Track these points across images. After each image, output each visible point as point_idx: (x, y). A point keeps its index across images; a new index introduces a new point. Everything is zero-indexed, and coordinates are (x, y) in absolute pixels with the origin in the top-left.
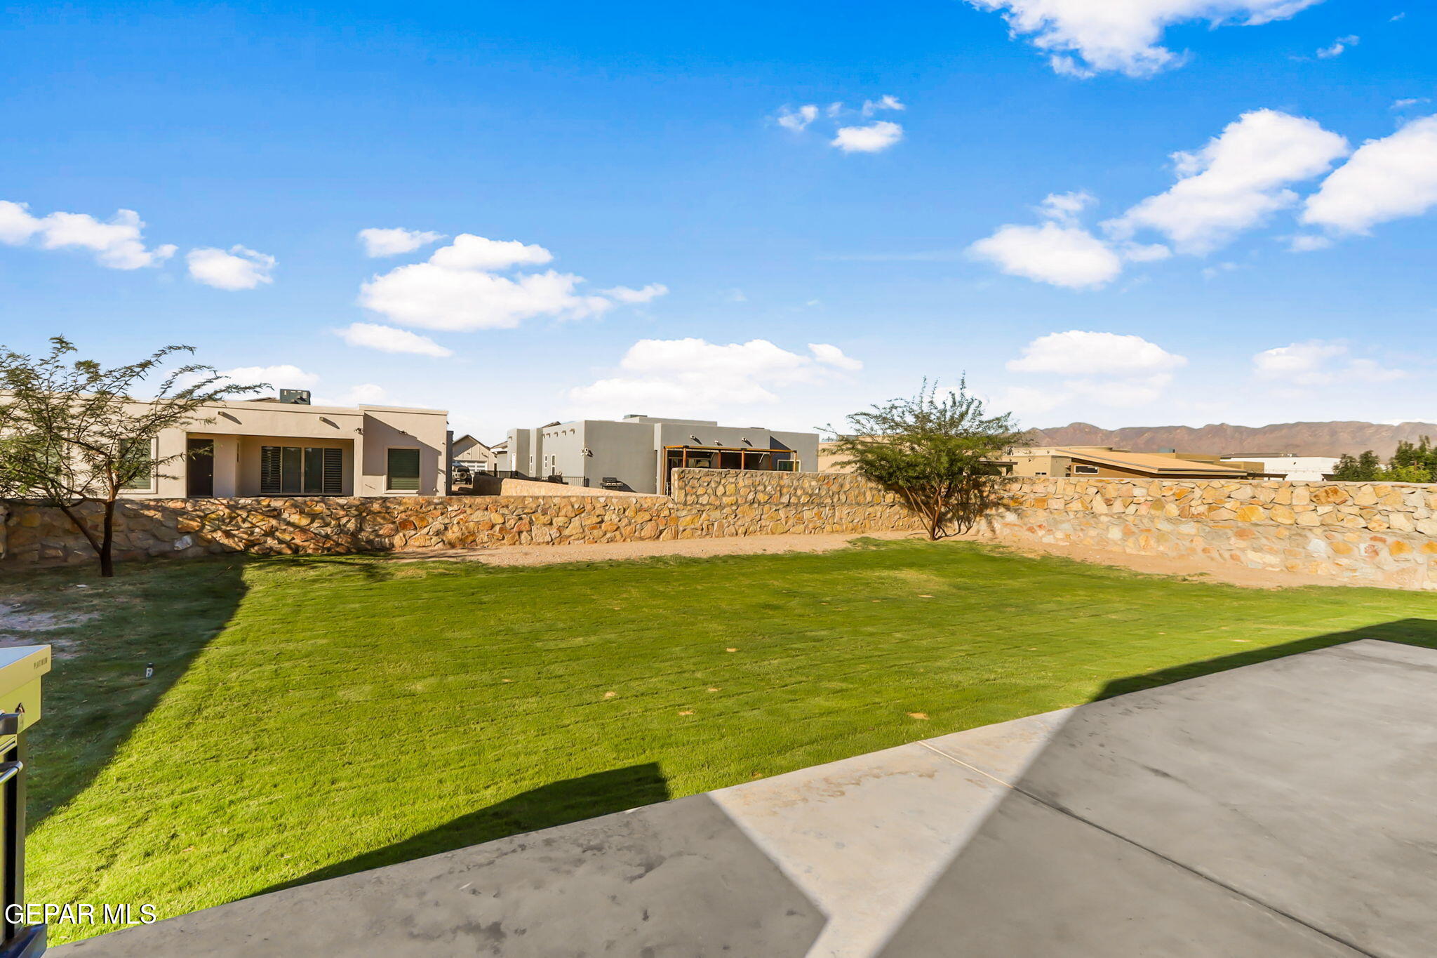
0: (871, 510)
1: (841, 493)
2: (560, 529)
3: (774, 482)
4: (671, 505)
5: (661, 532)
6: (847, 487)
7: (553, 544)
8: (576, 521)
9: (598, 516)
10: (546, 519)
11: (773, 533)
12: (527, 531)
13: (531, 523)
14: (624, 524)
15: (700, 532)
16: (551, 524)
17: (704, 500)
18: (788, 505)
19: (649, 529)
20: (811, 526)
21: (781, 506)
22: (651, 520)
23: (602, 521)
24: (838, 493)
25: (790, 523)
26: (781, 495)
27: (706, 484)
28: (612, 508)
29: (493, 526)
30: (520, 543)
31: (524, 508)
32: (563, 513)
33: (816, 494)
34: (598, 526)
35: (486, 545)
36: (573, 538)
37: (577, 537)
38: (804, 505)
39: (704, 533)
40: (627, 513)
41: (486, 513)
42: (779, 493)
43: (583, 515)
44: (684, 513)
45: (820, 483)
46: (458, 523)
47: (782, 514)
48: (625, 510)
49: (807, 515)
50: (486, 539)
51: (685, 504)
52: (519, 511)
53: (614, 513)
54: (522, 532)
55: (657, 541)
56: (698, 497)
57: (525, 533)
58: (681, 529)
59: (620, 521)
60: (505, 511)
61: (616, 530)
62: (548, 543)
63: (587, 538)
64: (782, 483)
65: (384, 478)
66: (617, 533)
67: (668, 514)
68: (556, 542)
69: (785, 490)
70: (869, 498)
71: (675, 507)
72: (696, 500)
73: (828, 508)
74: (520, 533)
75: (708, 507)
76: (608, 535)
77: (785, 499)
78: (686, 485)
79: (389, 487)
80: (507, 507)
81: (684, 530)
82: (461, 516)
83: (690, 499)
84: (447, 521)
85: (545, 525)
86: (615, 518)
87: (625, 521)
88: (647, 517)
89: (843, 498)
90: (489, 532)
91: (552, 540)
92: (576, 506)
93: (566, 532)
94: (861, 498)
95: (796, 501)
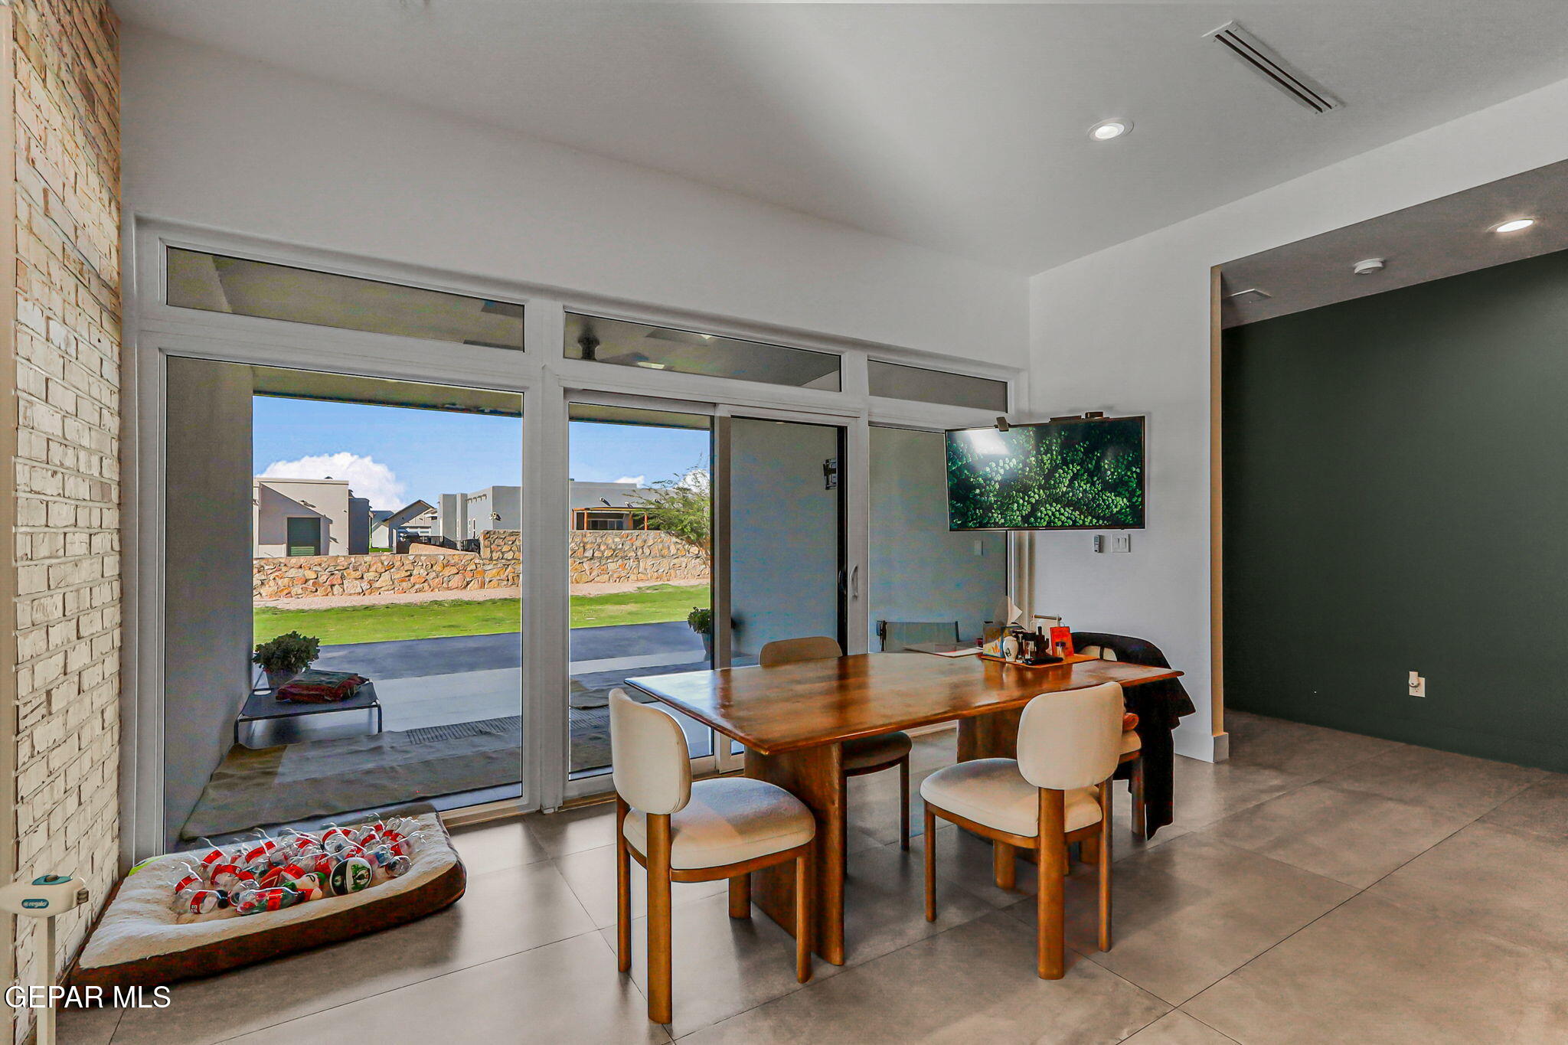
0: (676, 561)
1: (645, 547)
2: (370, 582)
3: (578, 540)
4: (477, 561)
5: (468, 583)
6: (650, 542)
7: (364, 594)
8: (386, 576)
9: (406, 571)
10: (358, 574)
11: (578, 583)
12: (339, 585)
13: (343, 577)
14: (432, 577)
15: (506, 582)
16: (362, 578)
17: (509, 556)
18: (593, 558)
19: (456, 581)
20: (615, 576)
21: (586, 560)
22: (458, 573)
23: (411, 575)
24: (642, 547)
25: (595, 573)
26: (585, 550)
27: (511, 543)
28: (420, 564)
29: (306, 581)
30: (333, 594)
31: (335, 566)
32: (373, 569)
33: (619, 549)
34: (407, 579)
35: (300, 596)
36: (383, 589)
37: (386, 588)
38: (607, 558)
39: (510, 583)
40: (434, 568)
41: (300, 570)
42: (582, 549)
43: (392, 570)
44: (489, 567)
45: (623, 540)
46: (274, 579)
47: (586, 566)
48: (432, 566)
49: (612, 566)
50: (300, 591)
51: (491, 559)
52: (331, 568)
53: (422, 568)
54: (334, 585)
55: (463, 591)
56: (503, 553)
57: (337, 586)
58: (487, 580)
59: (427, 574)
60: (318, 568)
61: (424, 582)
62: (359, 594)
63: (396, 589)
64: (585, 540)
65: (284, 546)
66: (426, 584)
67: (475, 567)
68: (366, 593)
69: (588, 546)
70: (673, 551)
71: (481, 562)
72: (501, 556)
73: (632, 560)
74: (332, 586)
75: (513, 561)
76: (417, 587)
77: (589, 554)
78: (491, 544)
79: (289, 554)
80: (320, 565)
81: (490, 581)
82: (277, 574)
83: (495, 555)
84: (263, 578)
85: (356, 579)
86: (423, 572)
87: (432, 575)
88: (456, 571)
89: (647, 551)
90: (304, 585)
91: (363, 591)
92: (386, 563)
93: (377, 585)
94: (665, 552)
95: (600, 555)
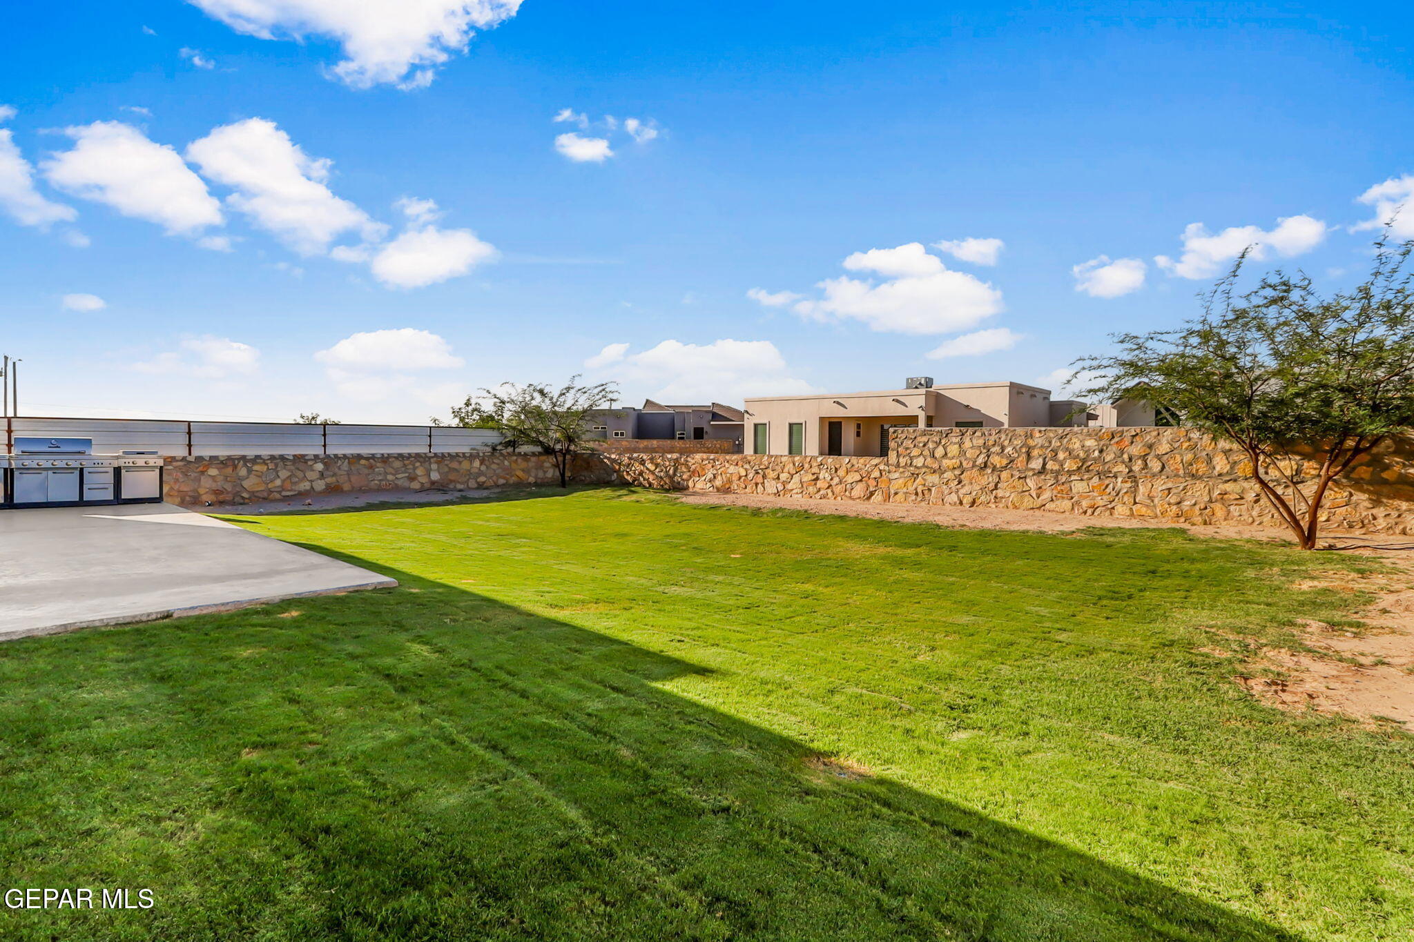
0: (1229, 487)
1: (1150, 457)
2: (784, 484)
3: (1018, 442)
4: (882, 467)
5: (872, 494)
6: (1164, 448)
7: (779, 496)
8: (796, 478)
9: (813, 474)
11: (1016, 507)
13: (764, 477)
14: (835, 483)
15: (914, 497)
17: (919, 462)
18: (1043, 471)
19: (859, 490)
20: (1085, 504)
21: (1031, 473)
22: (861, 481)
23: (817, 479)
24: (1144, 458)
25: (1046, 495)
26: (1029, 457)
27: (921, 445)
30: (757, 493)
31: (759, 465)
32: (786, 470)
33: (1095, 459)
34: (814, 483)
36: (794, 492)
37: (796, 491)
38: (1070, 473)
39: (919, 499)
40: (838, 472)
42: (1024, 456)
43: (802, 472)
44: (896, 475)
45: (1102, 443)
47: (1031, 483)
48: (836, 470)
49: (1079, 487)
51: (898, 465)
52: (756, 467)
53: (826, 472)
55: (866, 502)
56: (911, 458)
58: (892, 492)
59: (832, 479)
60: (747, 466)
61: (829, 487)
62: (776, 495)
63: (804, 493)
64: (1031, 442)
66: (829, 491)
67: (879, 475)
68: (781, 494)
69: (1035, 453)
70: (1221, 464)
71: (887, 468)
72: (909, 462)
73: (1120, 480)
74: (757, 484)
75: (924, 470)
76: (821, 492)
77: (1036, 464)
78: (898, 446)
81: (896, 494)
83: (903, 461)
86: (828, 476)
87: (836, 480)
88: (859, 478)
89: (1155, 466)
91: (778, 492)
92: (797, 464)
93: (789, 487)
94: (1202, 468)
95: (1056, 467)
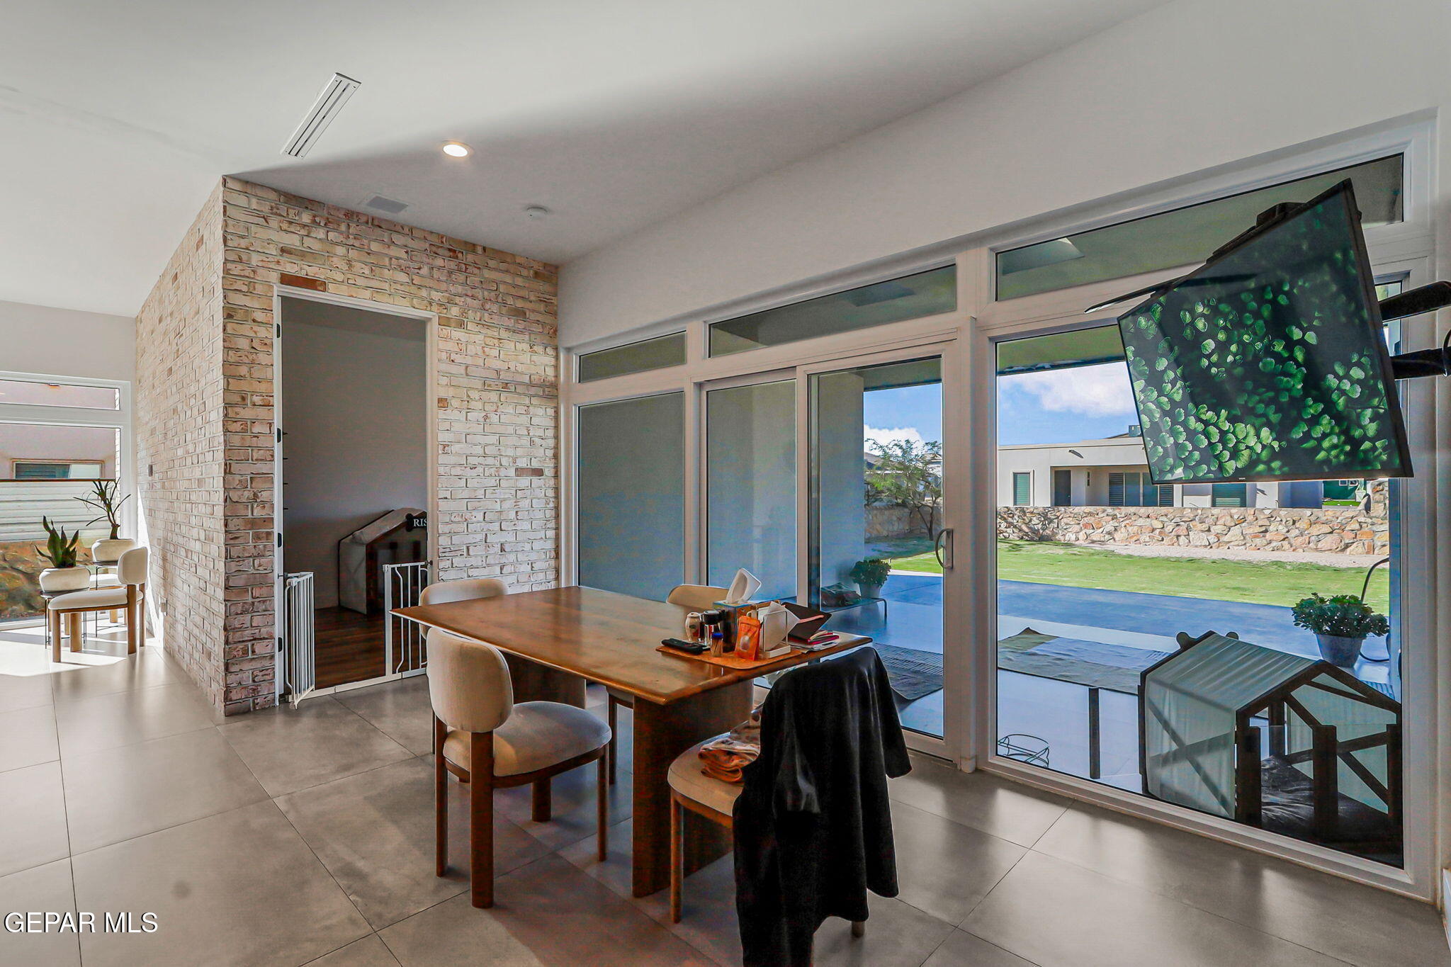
2: (1217, 535)
4: (1362, 519)
5: (1347, 546)
7: (1211, 547)
8: (1236, 530)
9: (1260, 526)
10: (1205, 526)
12: (1185, 536)
13: (1188, 529)
14: (1293, 535)
16: (1209, 530)
19: (1328, 542)
22: (1331, 533)
23: (1266, 531)
28: (1278, 519)
29: (1153, 530)
30: (1179, 545)
31: (1181, 517)
32: (1221, 521)
34: (1261, 535)
35: (1148, 544)
36: (1232, 544)
37: (1236, 543)
40: (1297, 525)
41: (1147, 519)
43: (1243, 524)
44: (1383, 528)
46: (1125, 526)
48: (1294, 522)
50: (1147, 539)
51: (1383, 518)
52: (1178, 520)
53: (1280, 524)
54: (1180, 536)
55: (1340, 554)
57: (1183, 537)
58: (1379, 544)
59: (1288, 532)
60: (1164, 519)
61: (1284, 540)
62: (1206, 546)
63: (1248, 545)
66: (1285, 543)
67: (1359, 527)
68: (1213, 545)
74: (1178, 536)
76: (1274, 544)
78: (1385, 498)
80: (1166, 515)
81: (1383, 545)
82: (1127, 522)
84: (1117, 525)
85: (1203, 531)
86: (1282, 529)
87: (1294, 532)
88: (1328, 530)
90: (1151, 534)
91: (1210, 544)
92: (1236, 517)
93: (1226, 539)
